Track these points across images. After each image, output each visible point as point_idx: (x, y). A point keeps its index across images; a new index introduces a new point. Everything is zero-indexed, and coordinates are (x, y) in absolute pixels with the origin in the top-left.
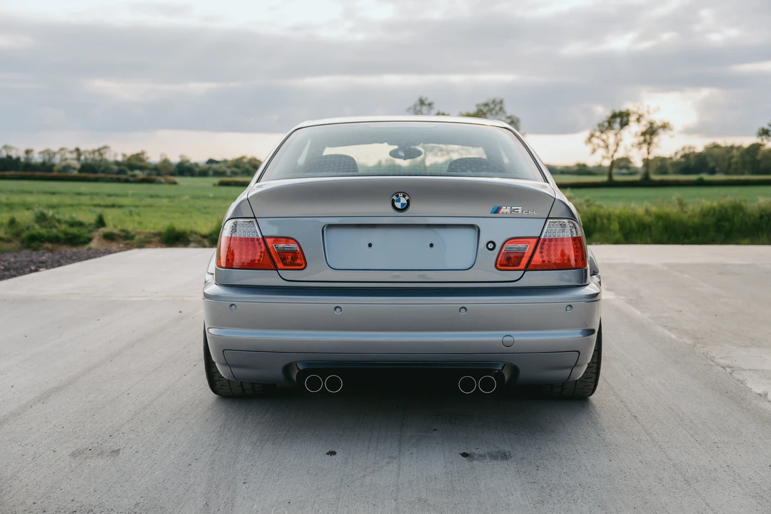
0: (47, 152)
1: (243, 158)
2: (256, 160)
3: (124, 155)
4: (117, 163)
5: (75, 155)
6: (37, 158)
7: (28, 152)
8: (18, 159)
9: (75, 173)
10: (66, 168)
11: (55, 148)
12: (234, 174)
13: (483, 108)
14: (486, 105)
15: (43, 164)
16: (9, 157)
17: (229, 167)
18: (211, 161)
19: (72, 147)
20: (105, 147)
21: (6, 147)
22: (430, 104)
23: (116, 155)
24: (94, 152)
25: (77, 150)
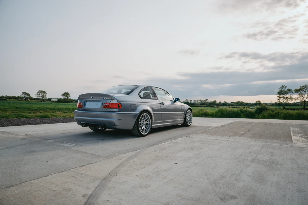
0: (195, 101)
1: (239, 102)
2: (242, 102)
3: (211, 101)
4: (209, 103)
5: (200, 101)
6: (193, 102)
7: (191, 101)
8: (189, 102)
9: (199, 105)
10: (198, 104)
11: (196, 100)
12: (237, 105)
13: (302, 88)
14: (303, 87)
15: (194, 103)
16: (187, 102)
17: (235, 104)
18: (232, 102)
19: (200, 100)
20: (207, 99)
21: (186, 100)
22: (285, 87)
23: (209, 101)
24: (204, 100)
25: (201, 100)
